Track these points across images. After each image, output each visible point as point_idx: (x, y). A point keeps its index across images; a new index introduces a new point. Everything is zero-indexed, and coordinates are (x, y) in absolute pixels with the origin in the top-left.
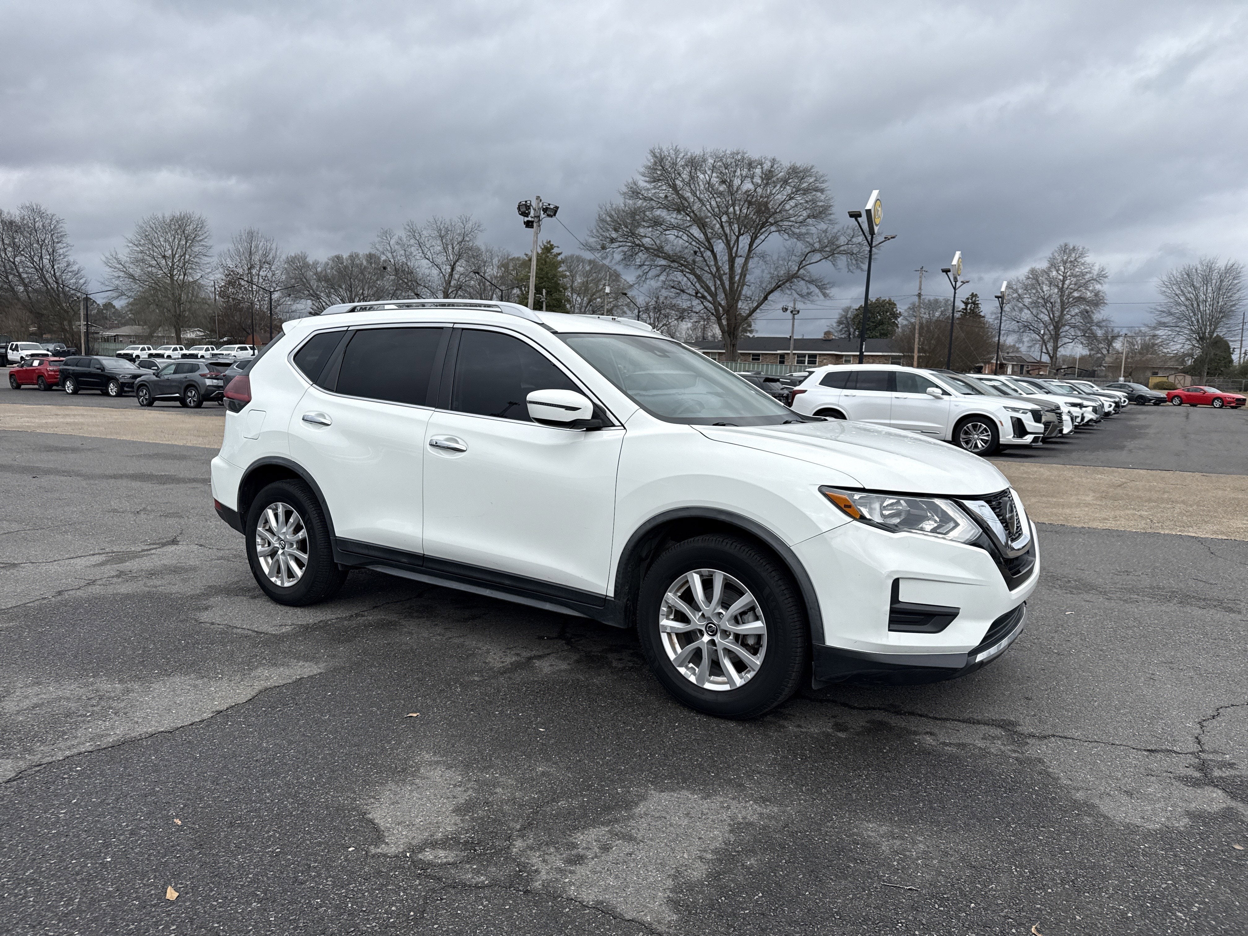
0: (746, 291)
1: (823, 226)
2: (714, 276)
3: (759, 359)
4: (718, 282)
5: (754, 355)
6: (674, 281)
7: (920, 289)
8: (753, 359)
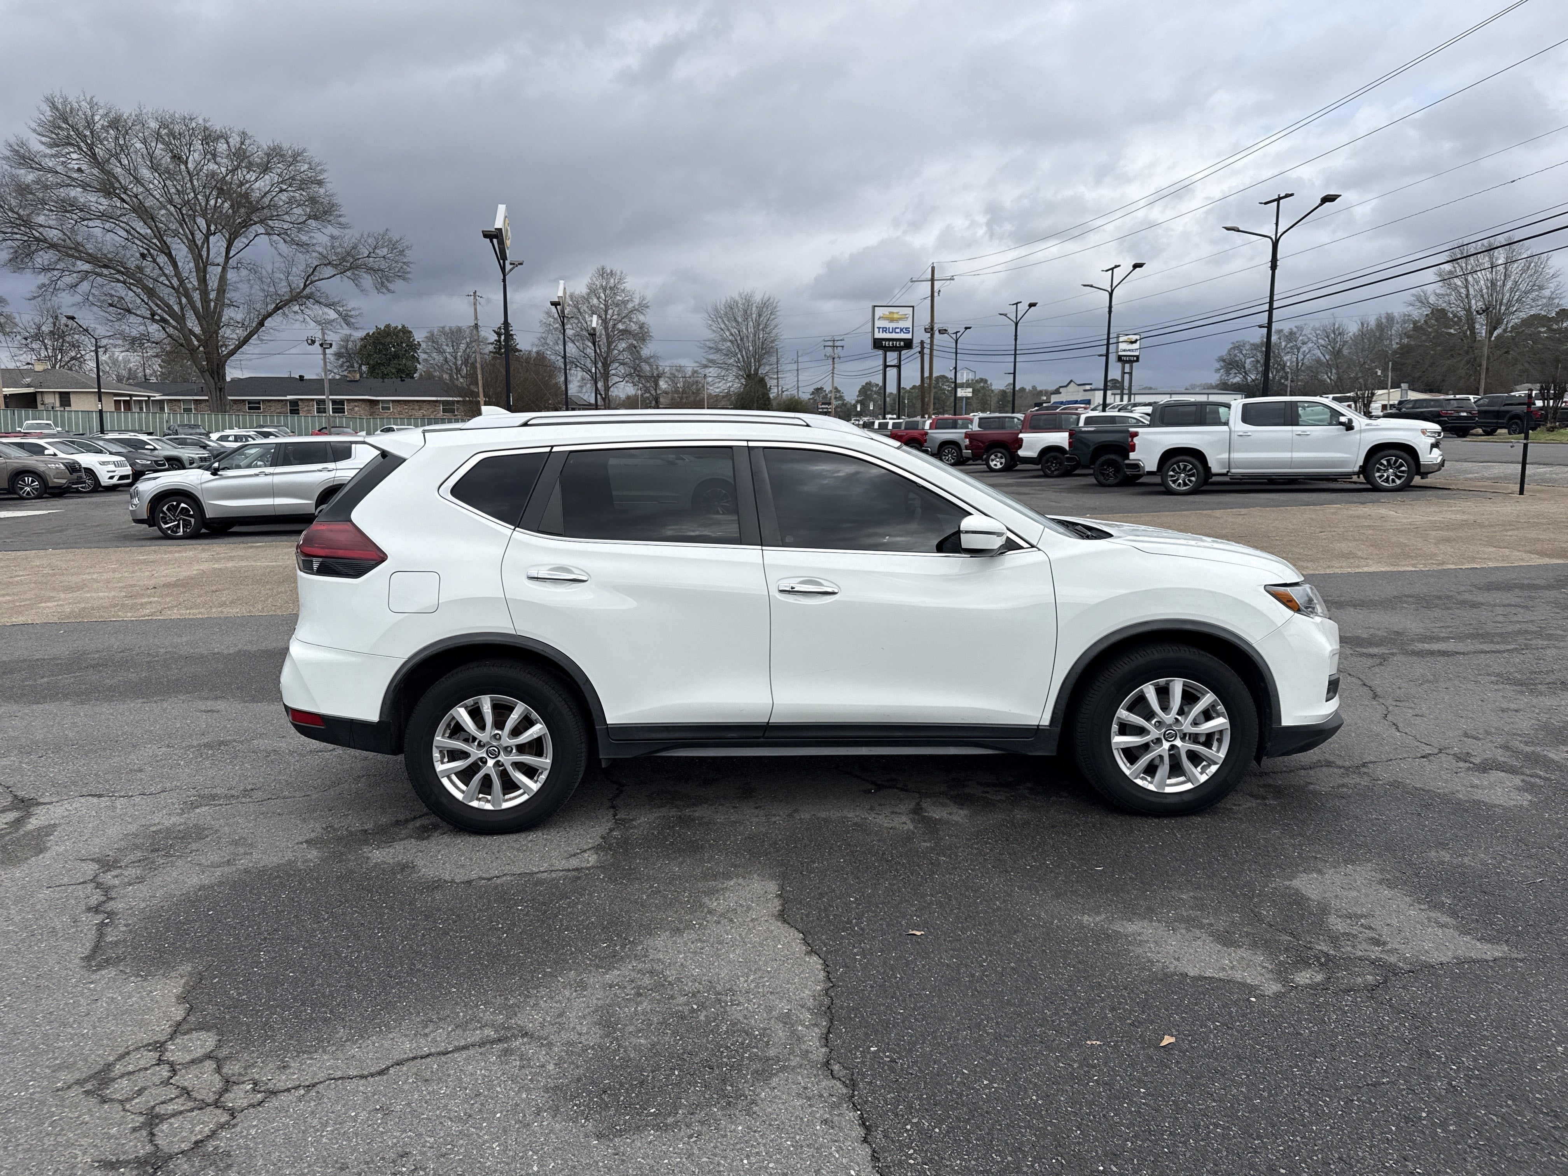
0: (228, 314)
1: (330, 230)
2: (177, 290)
3: (259, 408)
4: (184, 300)
5: (250, 402)
6: (112, 296)
7: (476, 318)
8: (250, 408)
